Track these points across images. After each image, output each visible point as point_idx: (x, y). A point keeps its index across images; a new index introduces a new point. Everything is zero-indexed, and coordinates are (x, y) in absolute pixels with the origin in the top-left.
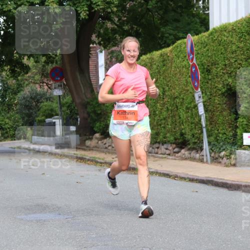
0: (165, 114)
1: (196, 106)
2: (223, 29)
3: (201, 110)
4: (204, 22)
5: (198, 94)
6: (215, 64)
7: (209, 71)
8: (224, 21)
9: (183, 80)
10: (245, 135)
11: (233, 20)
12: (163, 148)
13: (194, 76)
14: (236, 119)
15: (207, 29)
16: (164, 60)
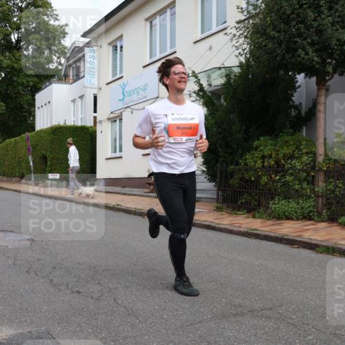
0: (15, 165)
1: (29, 162)
2: (41, 131)
3: (31, 164)
4: (33, 127)
5: (30, 157)
6: (37, 145)
7: (35, 147)
8: (42, 128)
9: (24, 151)
10: (50, 175)
11: (45, 127)
12: (14, 179)
13: (29, 150)
14: (46, 168)
15: (34, 130)
16: (16, 142)
